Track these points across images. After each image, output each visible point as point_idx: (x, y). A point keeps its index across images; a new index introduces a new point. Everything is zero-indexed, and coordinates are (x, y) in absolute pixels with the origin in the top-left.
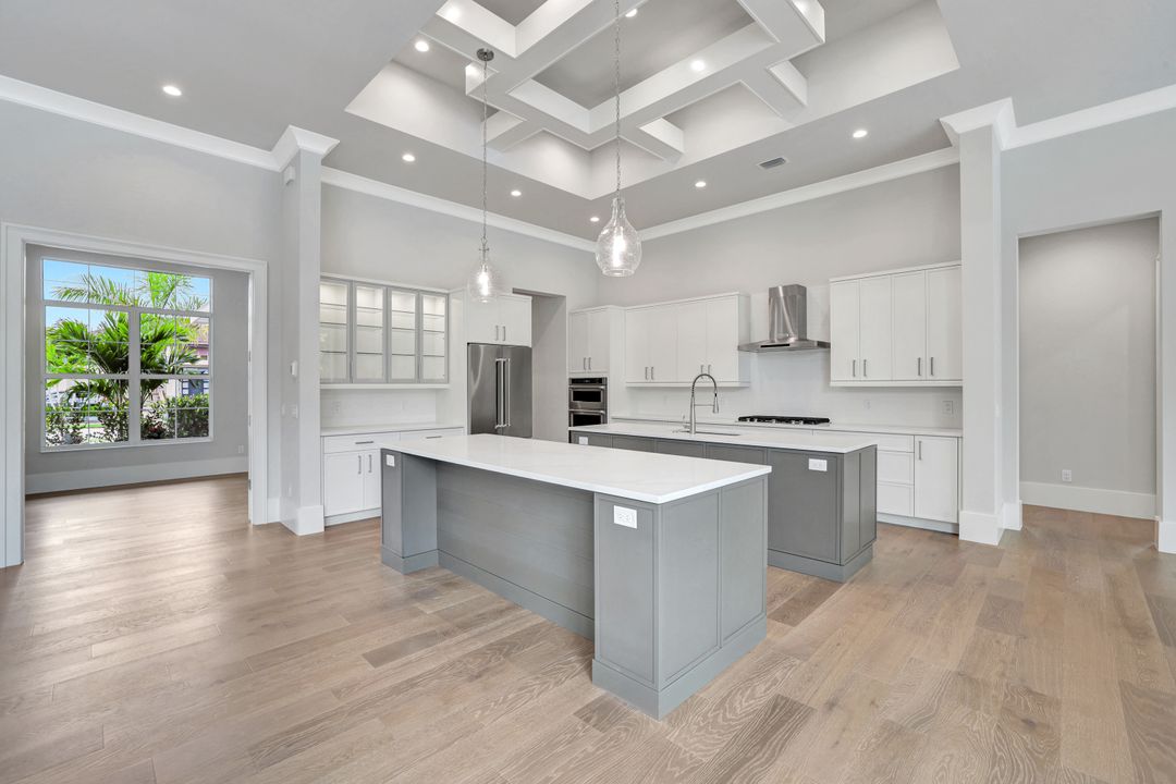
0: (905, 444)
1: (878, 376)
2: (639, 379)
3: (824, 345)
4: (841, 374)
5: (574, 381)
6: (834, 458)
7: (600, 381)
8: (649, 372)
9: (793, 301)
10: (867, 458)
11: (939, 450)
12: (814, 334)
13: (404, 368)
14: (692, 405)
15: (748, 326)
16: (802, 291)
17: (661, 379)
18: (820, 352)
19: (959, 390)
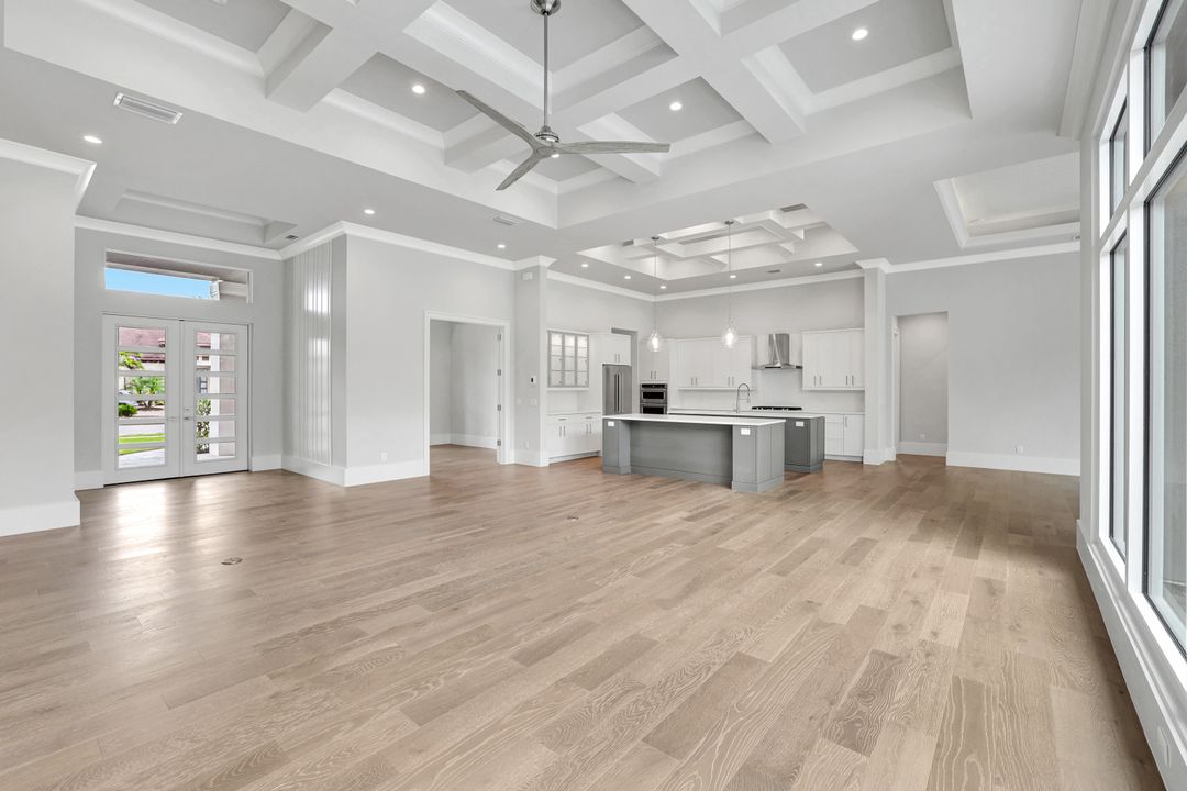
0: (839, 419)
1: (826, 385)
2: (687, 385)
3: (799, 367)
4: (808, 383)
5: (644, 386)
6: (806, 421)
7: (663, 386)
8: (694, 381)
9: (781, 342)
10: (821, 421)
11: (854, 421)
12: (794, 361)
13: (569, 379)
14: (738, 399)
15: (756, 356)
16: (787, 336)
17: (702, 385)
18: (797, 372)
19: (863, 392)
